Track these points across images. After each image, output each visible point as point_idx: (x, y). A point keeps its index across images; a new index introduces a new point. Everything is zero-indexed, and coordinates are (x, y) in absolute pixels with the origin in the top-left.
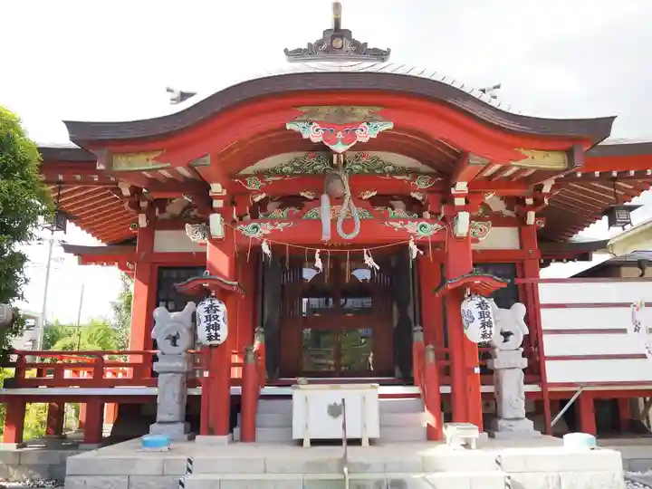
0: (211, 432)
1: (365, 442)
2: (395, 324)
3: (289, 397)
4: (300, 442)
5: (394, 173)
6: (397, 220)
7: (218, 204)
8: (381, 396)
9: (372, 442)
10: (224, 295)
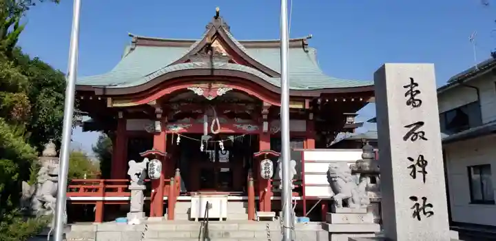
0: (155, 215)
1: (221, 220)
2: (244, 166)
3: (190, 201)
4: (194, 219)
5: (238, 102)
6: (238, 124)
7: (159, 116)
8: (229, 201)
9: (224, 219)
10: (160, 158)
